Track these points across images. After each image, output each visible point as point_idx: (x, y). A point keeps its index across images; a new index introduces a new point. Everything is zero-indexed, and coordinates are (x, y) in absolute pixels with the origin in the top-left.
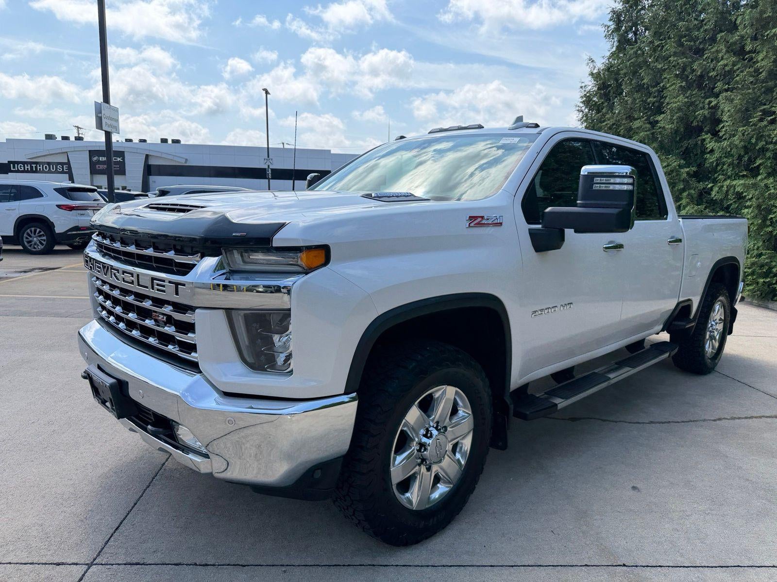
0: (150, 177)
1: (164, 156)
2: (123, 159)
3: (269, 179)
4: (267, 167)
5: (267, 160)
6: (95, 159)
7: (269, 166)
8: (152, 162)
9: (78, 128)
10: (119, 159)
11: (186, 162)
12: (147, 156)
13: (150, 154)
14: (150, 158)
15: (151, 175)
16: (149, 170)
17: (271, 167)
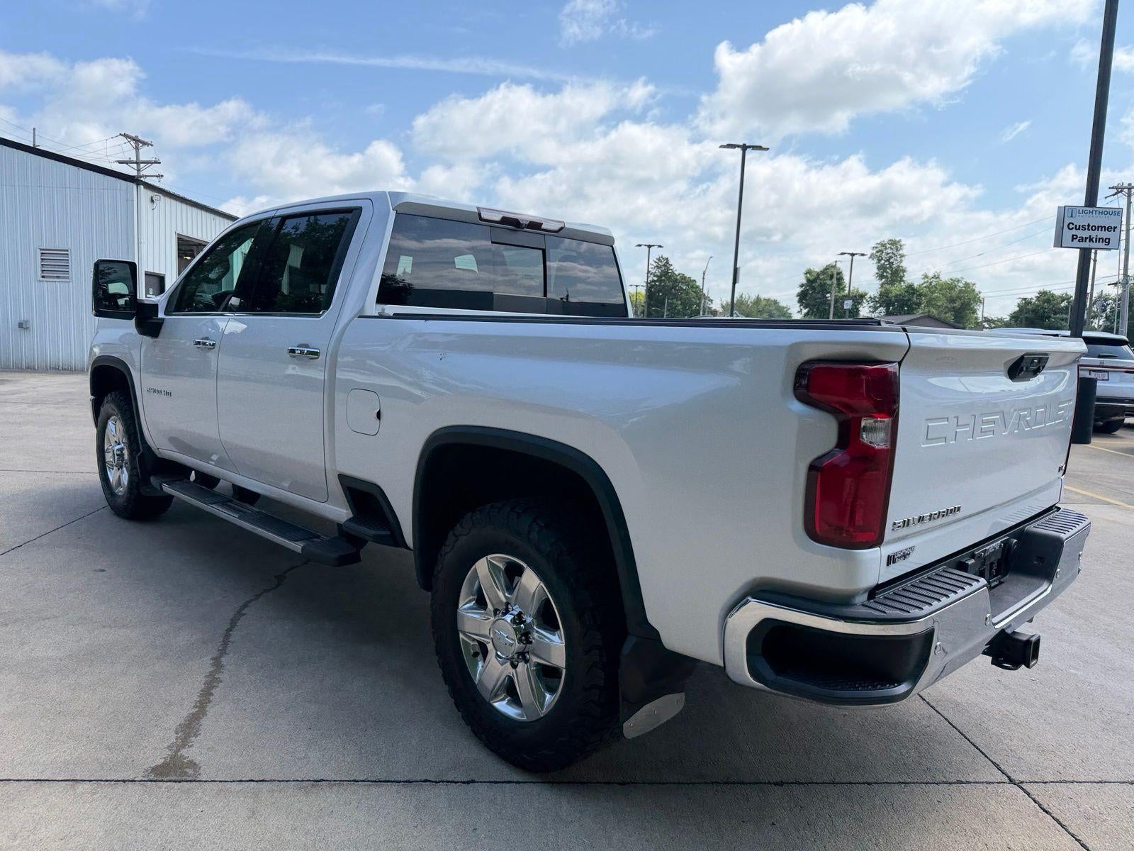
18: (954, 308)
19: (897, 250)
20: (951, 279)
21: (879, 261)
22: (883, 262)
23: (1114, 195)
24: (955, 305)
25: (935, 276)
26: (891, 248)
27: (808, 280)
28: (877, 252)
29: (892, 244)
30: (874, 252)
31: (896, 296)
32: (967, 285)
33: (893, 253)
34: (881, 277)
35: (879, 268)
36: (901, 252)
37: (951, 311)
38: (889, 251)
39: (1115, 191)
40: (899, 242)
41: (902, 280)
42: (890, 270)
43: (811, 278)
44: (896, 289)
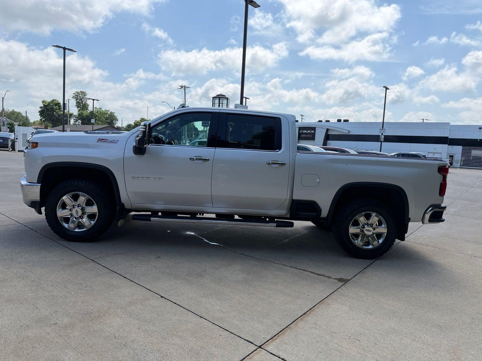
0: (328, 141)
1: (336, 129)
2: (315, 131)
3: (381, 142)
4: (380, 134)
5: (381, 130)
6: (301, 132)
7: (382, 134)
8: (330, 133)
9: (302, 115)
10: (313, 132)
11: (348, 133)
12: (328, 130)
13: (329, 128)
14: (329, 130)
15: (328, 140)
16: (328, 137)
17: (384, 134)
18: (108, 122)
19: (84, 96)
20: (105, 110)
21: (77, 100)
22: (78, 100)
23: (180, 89)
24: (108, 121)
25: (100, 108)
26: (82, 95)
27: (44, 105)
28: (76, 96)
29: (82, 93)
30: (74, 95)
31: (86, 116)
32: (111, 112)
33: (83, 97)
34: (78, 107)
35: (77, 103)
36: (86, 97)
37: (106, 123)
38: (81, 96)
39: (181, 87)
40: (85, 92)
41: (87, 109)
42: (81, 104)
43: (46, 104)
44: (86, 113)
